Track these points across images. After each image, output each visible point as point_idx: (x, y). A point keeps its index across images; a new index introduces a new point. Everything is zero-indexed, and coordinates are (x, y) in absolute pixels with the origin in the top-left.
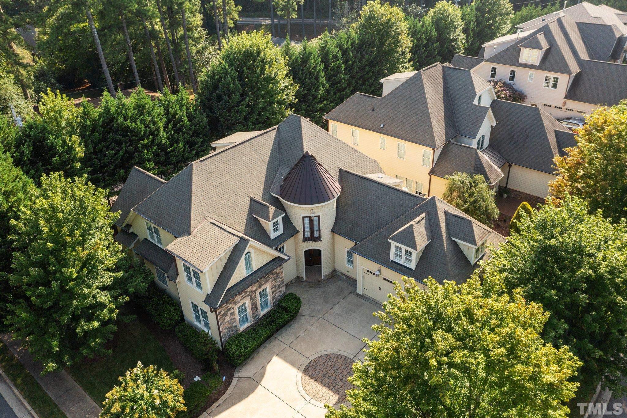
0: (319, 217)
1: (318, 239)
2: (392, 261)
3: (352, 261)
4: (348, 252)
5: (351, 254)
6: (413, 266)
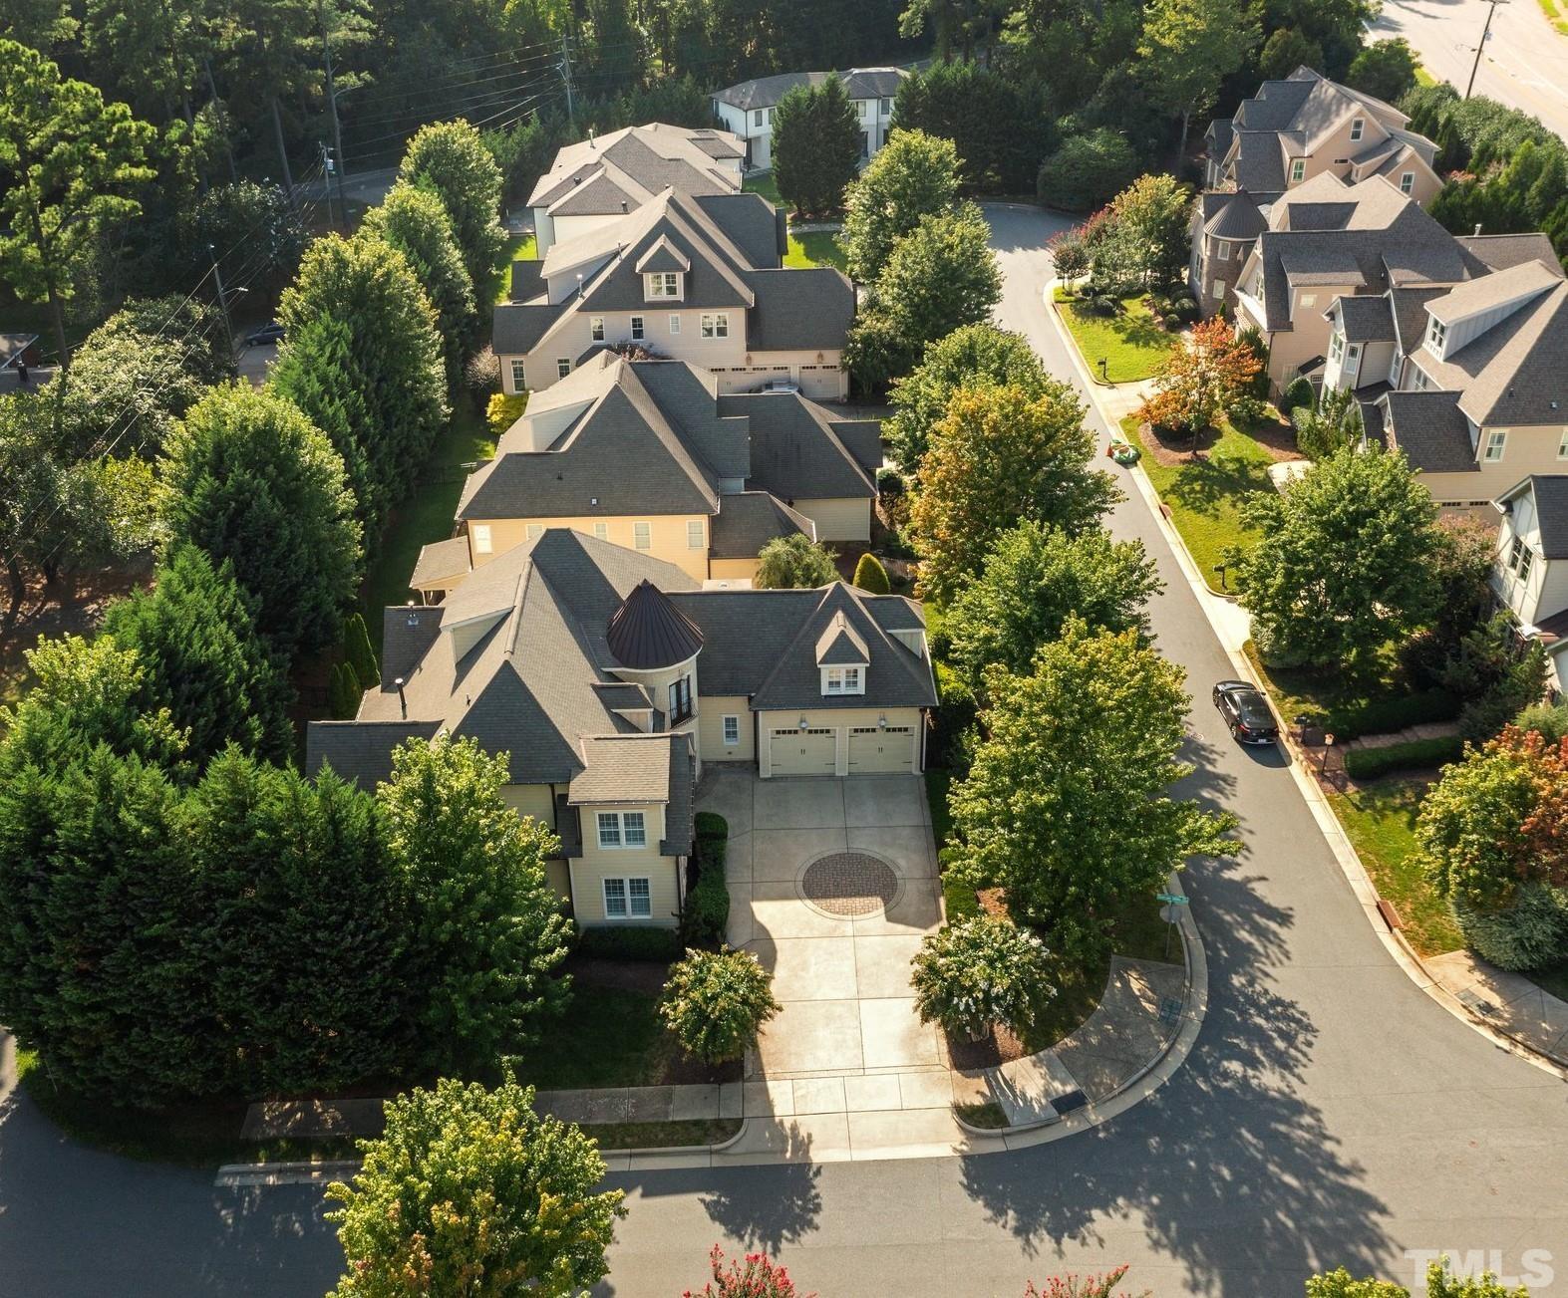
0: (688, 677)
1: (689, 715)
2: (826, 696)
3: (735, 733)
4: (727, 720)
5: (734, 720)
6: (861, 689)
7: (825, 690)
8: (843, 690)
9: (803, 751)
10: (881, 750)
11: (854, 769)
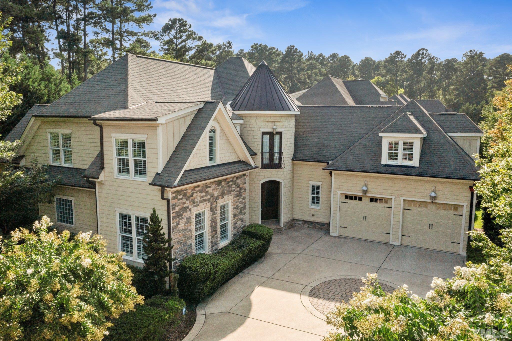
0: (280, 133)
1: (279, 166)
2: (385, 165)
3: (318, 199)
4: (313, 187)
5: (318, 187)
6: (415, 162)
7: (385, 160)
8: (400, 162)
9: (365, 218)
10: (431, 226)
11: (406, 241)
